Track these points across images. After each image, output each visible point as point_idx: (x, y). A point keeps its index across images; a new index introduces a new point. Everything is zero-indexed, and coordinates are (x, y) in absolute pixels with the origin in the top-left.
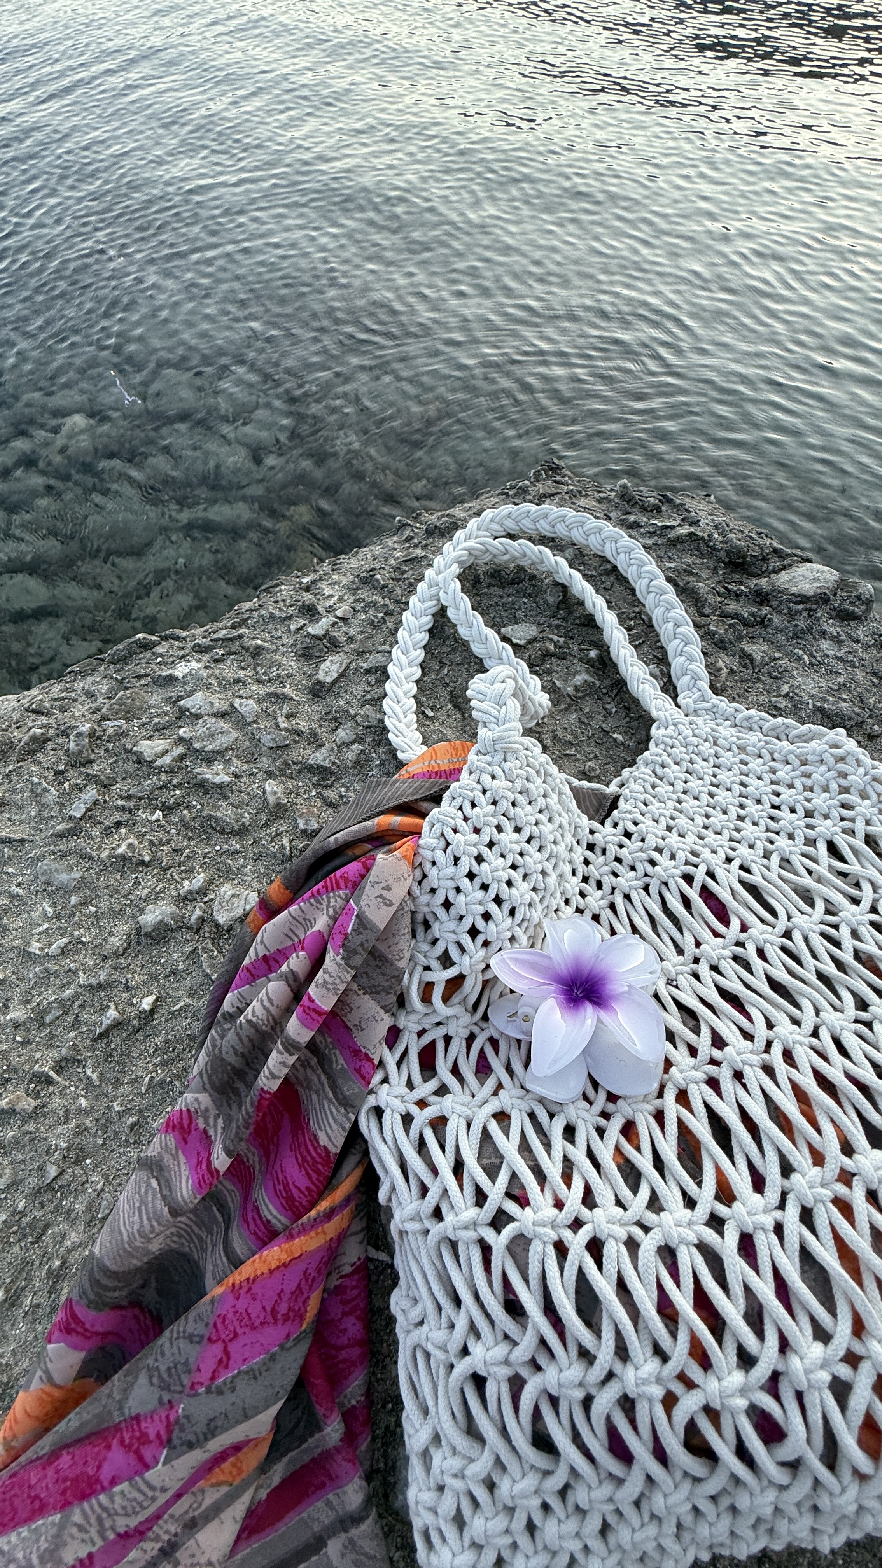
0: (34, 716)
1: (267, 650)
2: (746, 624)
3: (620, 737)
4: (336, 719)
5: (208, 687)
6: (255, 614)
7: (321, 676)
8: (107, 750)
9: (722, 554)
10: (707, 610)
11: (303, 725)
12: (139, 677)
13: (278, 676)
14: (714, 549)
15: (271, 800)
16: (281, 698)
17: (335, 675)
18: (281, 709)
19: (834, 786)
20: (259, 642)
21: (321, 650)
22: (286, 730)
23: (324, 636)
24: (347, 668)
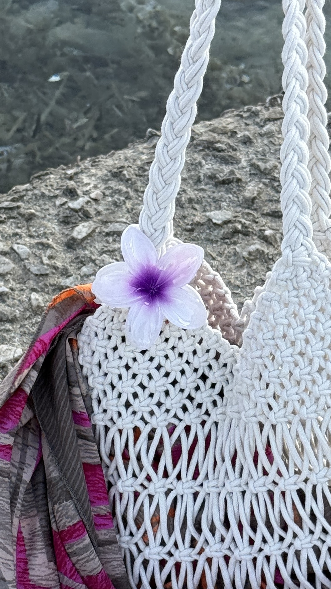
1: (38, 217)
4: (82, 262)
7: (75, 234)
11: (59, 264)
13: (45, 233)
15: (34, 303)
16: (46, 246)
17: (84, 234)
18: (44, 253)
20: (33, 211)
21: (77, 219)
22: (48, 265)
23: (80, 210)
24: (94, 231)
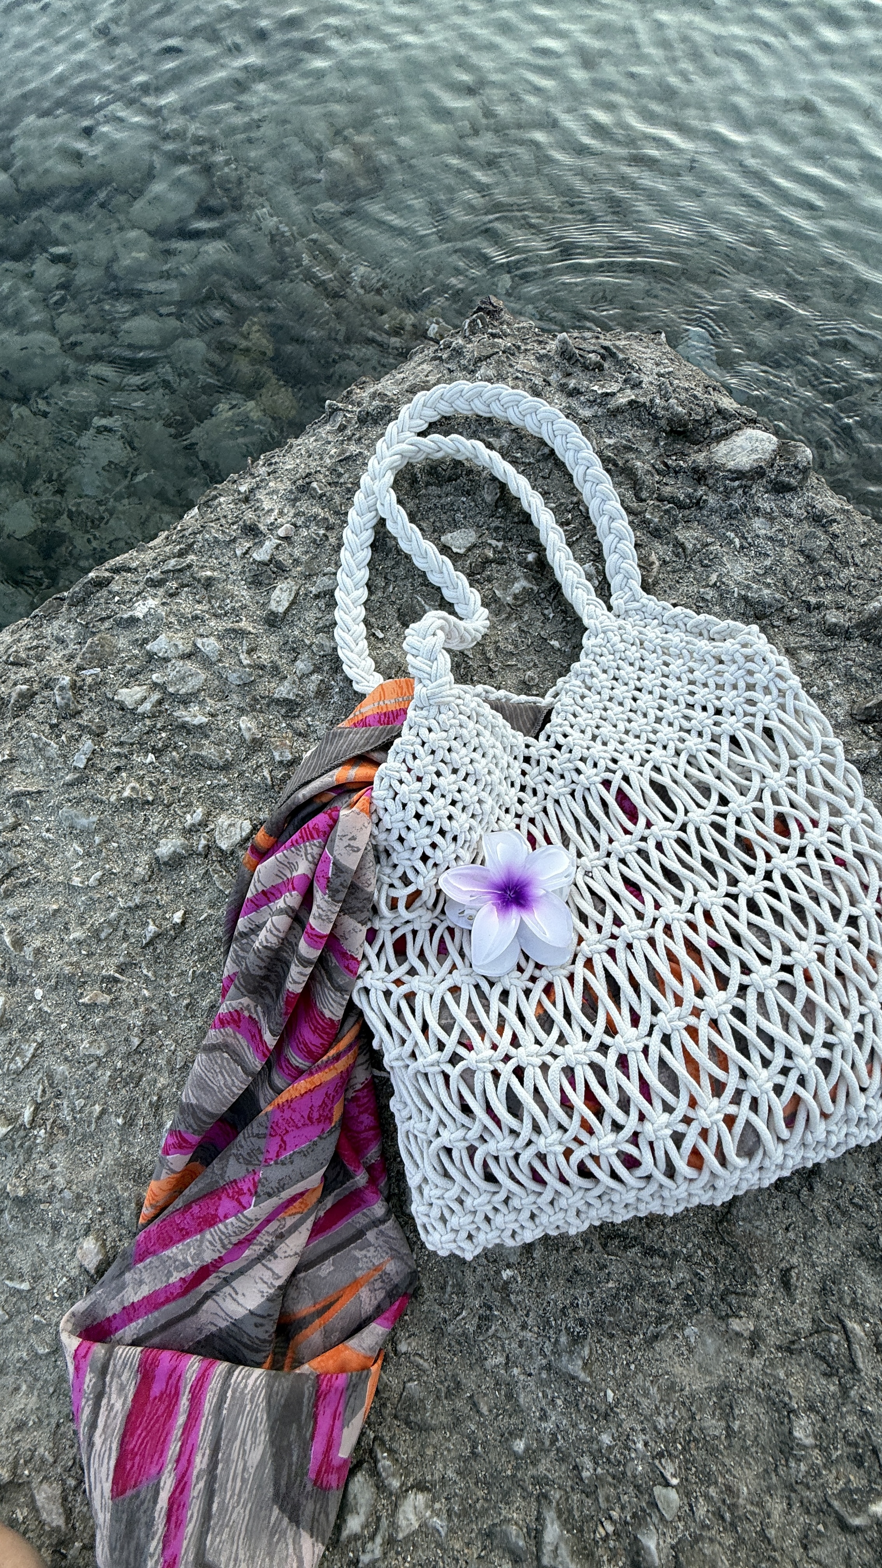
0: (14, 669)
1: (218, 580)
2: (681, 506)
3: (555, 643)
4: (294, 650)
5: (169, 625)
6: (200, 537)
7: (273, 606)
8: (90, 700)
9: (663, 422)
10: (644, 494)
11: (265, 658)
12: (102, 620)
13: (233, 609)
14: (655, 417)
15: (247, 736)
16: (241, 634)
17: (287, 604)
18: (241, 643)
19: (742, 685)
20: (209, 573)
21: (269, 577)
22: (250, 666)
23: (270, 561)
24: (297, 594)
